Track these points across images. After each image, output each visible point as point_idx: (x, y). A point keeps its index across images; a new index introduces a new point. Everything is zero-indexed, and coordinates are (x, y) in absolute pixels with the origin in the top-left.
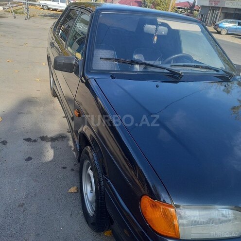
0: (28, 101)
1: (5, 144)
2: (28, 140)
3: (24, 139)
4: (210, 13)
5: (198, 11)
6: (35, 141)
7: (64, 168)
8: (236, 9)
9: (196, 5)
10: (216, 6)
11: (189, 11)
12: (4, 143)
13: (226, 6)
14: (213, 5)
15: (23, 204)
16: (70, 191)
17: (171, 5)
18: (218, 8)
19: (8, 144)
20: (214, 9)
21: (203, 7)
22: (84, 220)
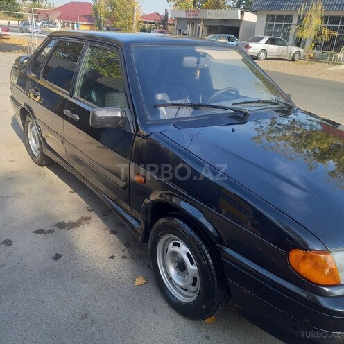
0: (7, 179)
1: (10, 245)
2: (40, 232)
3: (34, 232)
4: (189, 26)
5: (173, 25)
6: (51, 231)
7: (112, 257)
8: (221, 20)
9: (169, 17)
10: (196, 17)
11: (161, 26)
12: (8, 243)
13: (209, 17)
14: (192, 17)
15: (86, 314)
16: (136, 284)
17: (135, 19)
18: (199, 20)
19: (14, 244)
20: (194, 21)
21: (178, 19)
22: (173, 313)
